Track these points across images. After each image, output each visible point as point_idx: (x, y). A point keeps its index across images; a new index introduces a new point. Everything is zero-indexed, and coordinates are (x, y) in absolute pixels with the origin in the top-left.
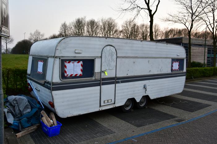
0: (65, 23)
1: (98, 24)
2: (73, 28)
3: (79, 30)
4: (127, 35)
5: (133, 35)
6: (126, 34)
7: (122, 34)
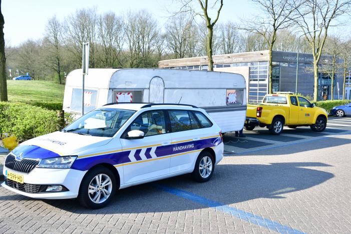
0: (54, 19)
1: (121, 21)
2: (71, 28)
3: (83, 32)
4: (176, 44)
5: (187, 42)
6: (173, 42)
7: (165, 42)
